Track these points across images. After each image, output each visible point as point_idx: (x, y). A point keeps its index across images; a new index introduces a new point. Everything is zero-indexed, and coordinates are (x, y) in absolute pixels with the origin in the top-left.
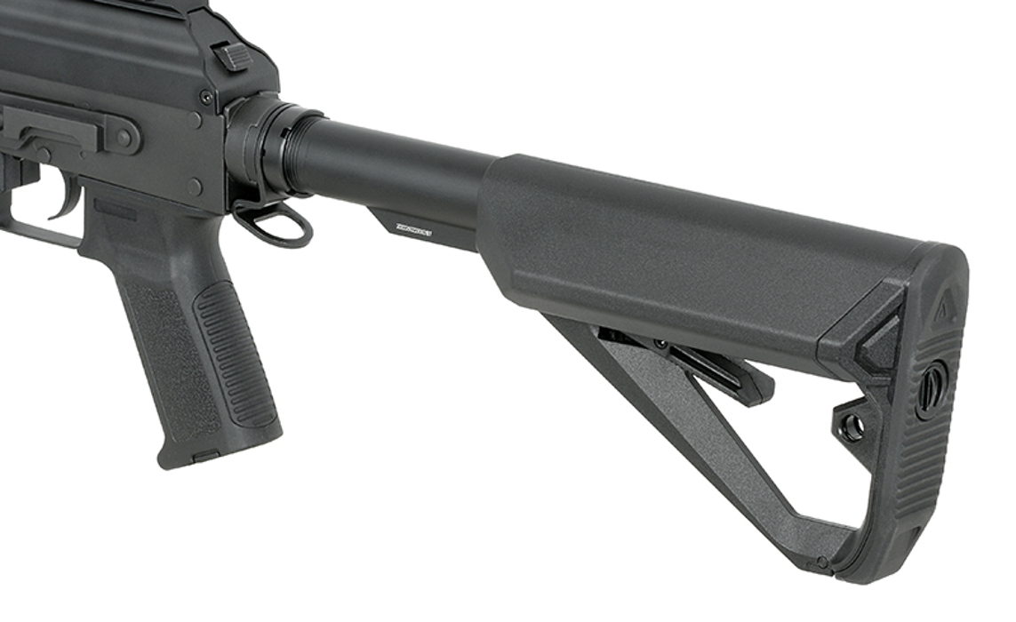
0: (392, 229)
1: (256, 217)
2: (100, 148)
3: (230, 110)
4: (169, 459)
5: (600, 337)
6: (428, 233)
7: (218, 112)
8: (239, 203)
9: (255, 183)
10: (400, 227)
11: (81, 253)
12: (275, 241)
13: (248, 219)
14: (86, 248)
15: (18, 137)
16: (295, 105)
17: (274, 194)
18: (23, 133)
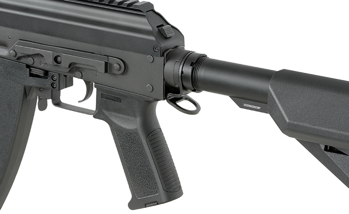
0: (241, 106)
1: (177, 101)
2: (106, 71)
3: (166, 55)
4: (133, 205)
5: (325, 150)
6: (259, 108)
7: (161, 56)
8: (169, 95)
9: (178, 86)
10: (245, 105)
11: (95, 117)
12: (186, 111)
13: (173, 102)
14: (98, 115)
15: (68, 66)
16: (194, 52)
17: (186, 91)
18: (70, 65)
